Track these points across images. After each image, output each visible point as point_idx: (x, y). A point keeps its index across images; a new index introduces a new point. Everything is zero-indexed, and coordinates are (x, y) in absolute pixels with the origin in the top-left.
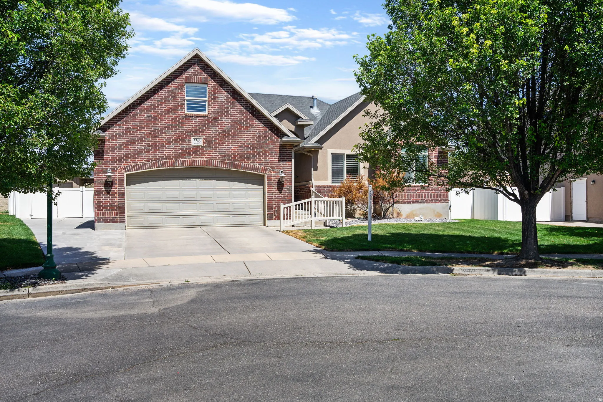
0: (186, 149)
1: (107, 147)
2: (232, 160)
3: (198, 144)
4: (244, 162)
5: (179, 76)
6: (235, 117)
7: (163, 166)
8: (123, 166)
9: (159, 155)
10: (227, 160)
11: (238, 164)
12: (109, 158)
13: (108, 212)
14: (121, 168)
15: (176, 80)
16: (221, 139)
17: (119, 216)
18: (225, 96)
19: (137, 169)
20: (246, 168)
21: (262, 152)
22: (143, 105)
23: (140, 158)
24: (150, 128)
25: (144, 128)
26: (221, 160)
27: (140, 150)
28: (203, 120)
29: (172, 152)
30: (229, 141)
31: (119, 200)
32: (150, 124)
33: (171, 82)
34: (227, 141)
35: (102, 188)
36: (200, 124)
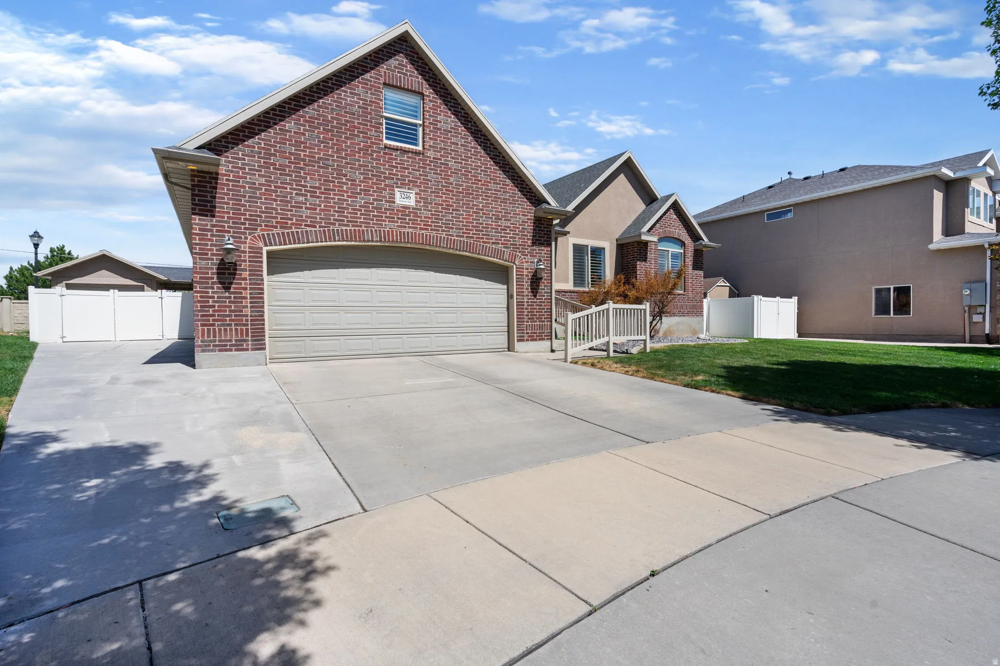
0: (386, 209)
1: (223, 189)
2: (463, 237)
3: (406, 202)
4: (483, 242)
5: (372, 69)
6: (468, 161)
7: (343, 238)
8: (259, 232)
9: (334, 215)
10: (457, 236)
11: (474, 243)
12: (229, 213)
13: (226, 330)
14: (254, 237)
15: (367, 76)
16: (446, 197)
17: (252, 336)
18: (452, 121)
19: (289, 240)
20: (485, 253)
21: (509, 227)
22: (301, 113)
23: (297, 220)
24: (316, 162)
25: (304, 160)
26: (446, 235)
27: (296, 202)
28: (415, 159)
29: (359, 213)
30: (459, 203)
31: (251, 303)
32: (316, 153)
33: (358, 77)
34: (455, 203)
35: (213, 278)
36: (410, 165)
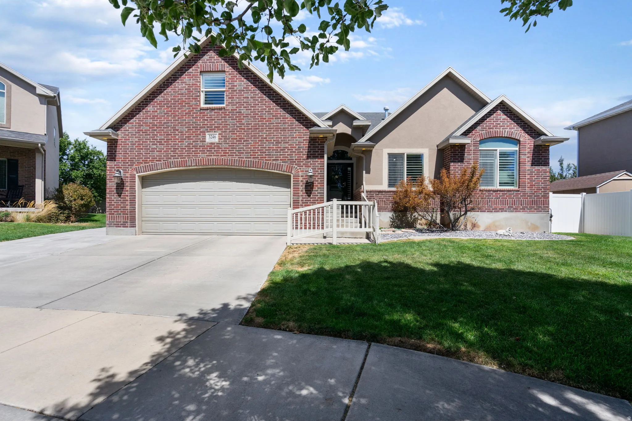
0: (200, 146)
1: (119, 147)
2: (251, 158)
3: (213, 140)
4: (266, 160)
5: (193, 65)
6: (256, 107)
7: (175, 166)
8: (134, 167)
9: (171, 154)
10: (246, 158)
11: (258, 162)
12: (121, 158)
13: (119, 216)
14: (132, 169)
15: (191, 70)
16: (239, 134)
17: (130, 220)
18: (245, 84)
19: (148, 170)
20: (267, 167)
21: (287, 147)
22: (155, 100)
23: (152, 158)
24: (162, 125)
25: (156, 125)
26: (238, 158)
27: (152, 149)
28: (219, 113)
29: (184, 150)
30: (249, 136)
31: (130, 203)
32: (162, 120)
33: (185, 72)
34: (246, 136)
35: (114, 191)
36: (216, 117)
